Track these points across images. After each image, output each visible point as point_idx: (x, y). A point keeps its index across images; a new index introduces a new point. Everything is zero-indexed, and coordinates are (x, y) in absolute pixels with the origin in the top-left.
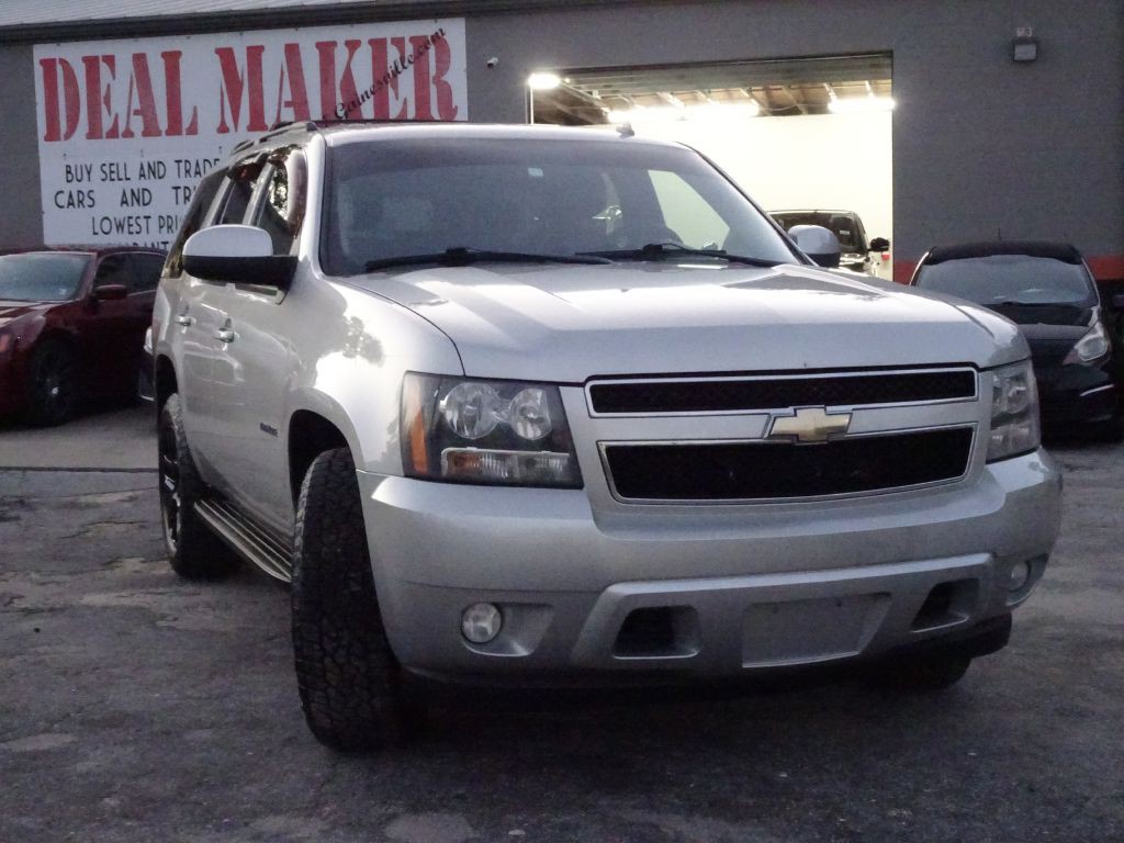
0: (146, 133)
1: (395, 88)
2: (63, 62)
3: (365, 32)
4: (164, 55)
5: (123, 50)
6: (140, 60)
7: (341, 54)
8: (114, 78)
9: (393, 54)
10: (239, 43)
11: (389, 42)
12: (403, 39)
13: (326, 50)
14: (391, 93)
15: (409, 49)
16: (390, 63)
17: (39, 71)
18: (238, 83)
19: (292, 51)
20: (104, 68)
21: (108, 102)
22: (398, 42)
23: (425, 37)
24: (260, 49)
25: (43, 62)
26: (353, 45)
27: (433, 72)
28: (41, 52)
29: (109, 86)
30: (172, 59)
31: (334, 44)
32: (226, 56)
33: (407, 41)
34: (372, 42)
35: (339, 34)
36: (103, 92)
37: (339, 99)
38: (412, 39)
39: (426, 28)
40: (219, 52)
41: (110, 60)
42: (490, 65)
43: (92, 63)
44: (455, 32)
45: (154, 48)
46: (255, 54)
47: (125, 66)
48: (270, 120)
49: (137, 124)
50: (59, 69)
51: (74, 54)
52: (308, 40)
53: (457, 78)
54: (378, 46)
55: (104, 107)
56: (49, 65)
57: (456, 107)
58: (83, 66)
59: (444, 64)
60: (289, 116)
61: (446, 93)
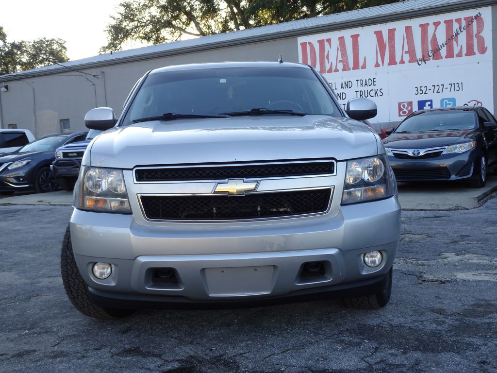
0: (344, 70)
1: (457, 41)
2: (310, 43)
3: (442, 18)
4: (352, 36)
5: (334, 36)
6: (341, 39)
7: (431, 29)
8: (331, 48)
9: (456, 26)
10: (384, 28)
11: (454, 21)
12: (461, 19)
13: (424, 27)
14: (455, 43)
15: (464, 23)
16: (454, 30)
17: (300, 48)
18: (384, 46)
19: (408, 29)
20: (326, 44)
21: (328, 58)
22: (458, 21)
23: (472, 17)
24: (394, 30)
25: (302, 44)
26: (437, 24)
27: (475, 32)
28: (301, 40)
29: (328, 51)
30: (355, 38)
31: (428, 24)
32: (379, 34)
33: (463, 20)
34: (446, 22)
35: (430, 20)
36: (326, 54)
37: (430, 48)
38: (465, 19)
39: (472, 13)
40: (375, 33)
41: (329, 41)
43: (321, 42)
44: (486, 13)
45: (347, 34)
46: (392, 32)
47: (335, 43)
48: (398, 59)
49: (340, 66)
50: (308, 46)
51: (314, 39)
52: (415, 24)
53: (487, 34)
54: (449, 23)
55: (326, 59)
56: (304, 45)
57: (487, 47)
58: (318, 44)
59: (480, 28)
60: (407, 57)
61: (481, 41)
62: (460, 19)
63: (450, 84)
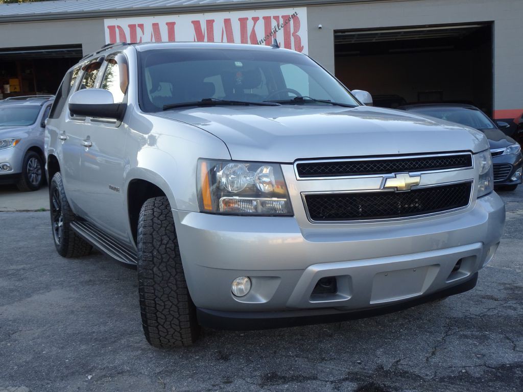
2: (119, 27)
3: (261, 13)
4: (167, 24)
5: (148, 21)
6: (156, 26)
7: (250, 24)
8: (143, 34)
9: (274, 23)
10: (202, 18)
11: (272, 18)
13: (243, 21)
15: (281, 21)
16: (273, 27)
17: (107, 31)
18: (202, 36)
19: (227, 22)
20: (138, 30)
22: (276, 18)
23: (289, 16)
24: (213, 21)
25: (109, 27)
26: (256, 19)
27: (292, 31)
28: (108, 22)
29: (141, 38)
30: (171, 26)
31: (247, 19)
32: (197, 24)
33: (280, 17)
34: (264, 18)
35: (249, 14)
36: (138, 40)
37: (249, 43)
38: (282, 17)
39: (289, 12)
40: (193, 22)
41: (141, 26)
42: (320, 28)
43: (132, 27)
44: (302, 13)
45: (162, 21)
46: (210, 23)
47: (149, 29)
50: (117, 30)
51: (124, 23)
52: (235, 17)
53: (303, 33)
54: (267, 20)
56: (112, 28)
57: (303, 46)
58: (129, 29)
59: (297, 27)
61: (298, 40)
62: (278, 17)
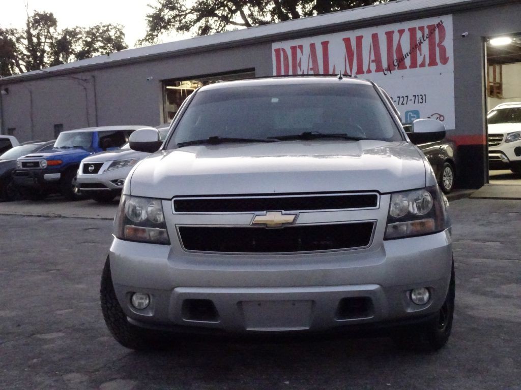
1: (420, 51)
2: (283, 50)
3: (407, 25)
4: (322, 43)
5: (306, 42)
6: (312, 46)
7: (396, 36)
8: (302, 55)
9: (419, 34)
10: (352, 35)
11: (417, 29)
13: (389, 35)
14: (418, 52)
15: (426, 31)
16: (418, 39)
17: (274, 54)
18: (352, 53)
19: (375, 37)
20: (298, 51)
21: (300, 66)
22: (422, 29)
23: (434, 25)
24: (361, 37)
25: (275, 50)
26: (401, 32)
27: (437, 41)
28: (275, 46)
29: (300, 58)
30: (325, 45)
31: (393, 32)
32: (347, 41)
33: (425, 27)
34: (410, 30)
35: (395, 27)
36: (298, 61)
37: (395, 57)
38: (428, 27)
39: (434, 21)
40: (344, 40)
41: (301, 47)
42: (464, 36)
43: (294, 49)
44: (448, 21)
45: (318, 40)
46: (359, 39)
47: (307, 50)
48: (365, 69)
50: (282, 53)
51: (287, 45)
52: (381, 31)
53: (449, 43)
54: (412, 31)
55: (298, 68)
56: (277, 51)
57: (448, 57)
58: (290, 50)
59: (442, 37)
60: (373, 67)
61: (443, 50)
62: (423, 27)
63: (414, 96)
